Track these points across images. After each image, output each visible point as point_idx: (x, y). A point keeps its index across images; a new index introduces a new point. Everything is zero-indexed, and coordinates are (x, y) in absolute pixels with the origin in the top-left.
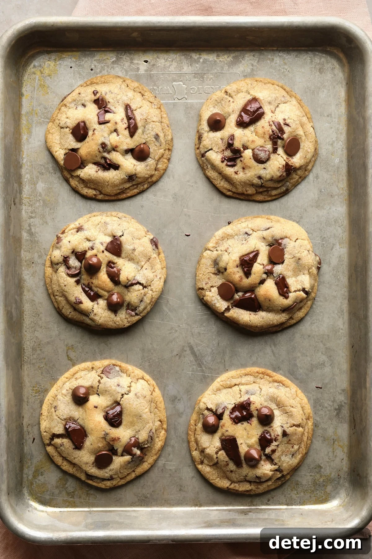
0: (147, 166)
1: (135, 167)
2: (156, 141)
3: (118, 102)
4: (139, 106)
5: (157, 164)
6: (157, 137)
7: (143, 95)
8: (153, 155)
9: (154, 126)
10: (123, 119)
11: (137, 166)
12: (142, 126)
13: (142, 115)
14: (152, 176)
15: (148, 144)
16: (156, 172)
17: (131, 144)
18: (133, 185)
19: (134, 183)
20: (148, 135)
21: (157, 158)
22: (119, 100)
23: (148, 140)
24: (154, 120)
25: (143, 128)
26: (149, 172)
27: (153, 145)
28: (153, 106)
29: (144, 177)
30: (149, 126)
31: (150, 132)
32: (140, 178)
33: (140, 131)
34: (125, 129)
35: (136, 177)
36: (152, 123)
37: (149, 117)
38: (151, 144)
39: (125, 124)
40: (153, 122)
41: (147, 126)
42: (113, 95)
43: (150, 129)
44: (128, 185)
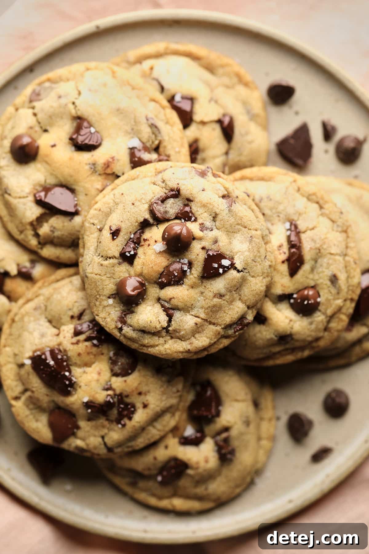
0: (311, 323)
1: (292, 323)
2: (331, 286)
3: (279, 216)
4: (311, 226)
5: (329, 322)
6: (334, 279)
7: (321, 207)
8: (324, 307)
9: (331, 262)
10: (280, 246)
11: (295, 322)
12: (312, 259)
13: (313, 240)
14: (317, 339)
15: (318, 288)
16: (326, 334)
17: (289, 287)
18: (286, 350)
19: (288, 346)
20: (321, 275)
21: (329, 312)
22: (281, 213)
23: (319, 282)
24: (332, 252)
25: (313, 262)
26: (313, 334)
27: (326, 291)
28: (335, 228)
29: (304, 341)
30: (324, 261)
31: (324, 270)
32: (297, 341)
33: (306, 267)
34: (283, 262)
35: (292, 339)
36: (329, 256)
37: (325, 247)
38: (323, 289)
39: (283, 254)
40: (331, 254)
41: (319, 260)
42: (271, 204)
43: (325, 265)
44: (277, 349)
